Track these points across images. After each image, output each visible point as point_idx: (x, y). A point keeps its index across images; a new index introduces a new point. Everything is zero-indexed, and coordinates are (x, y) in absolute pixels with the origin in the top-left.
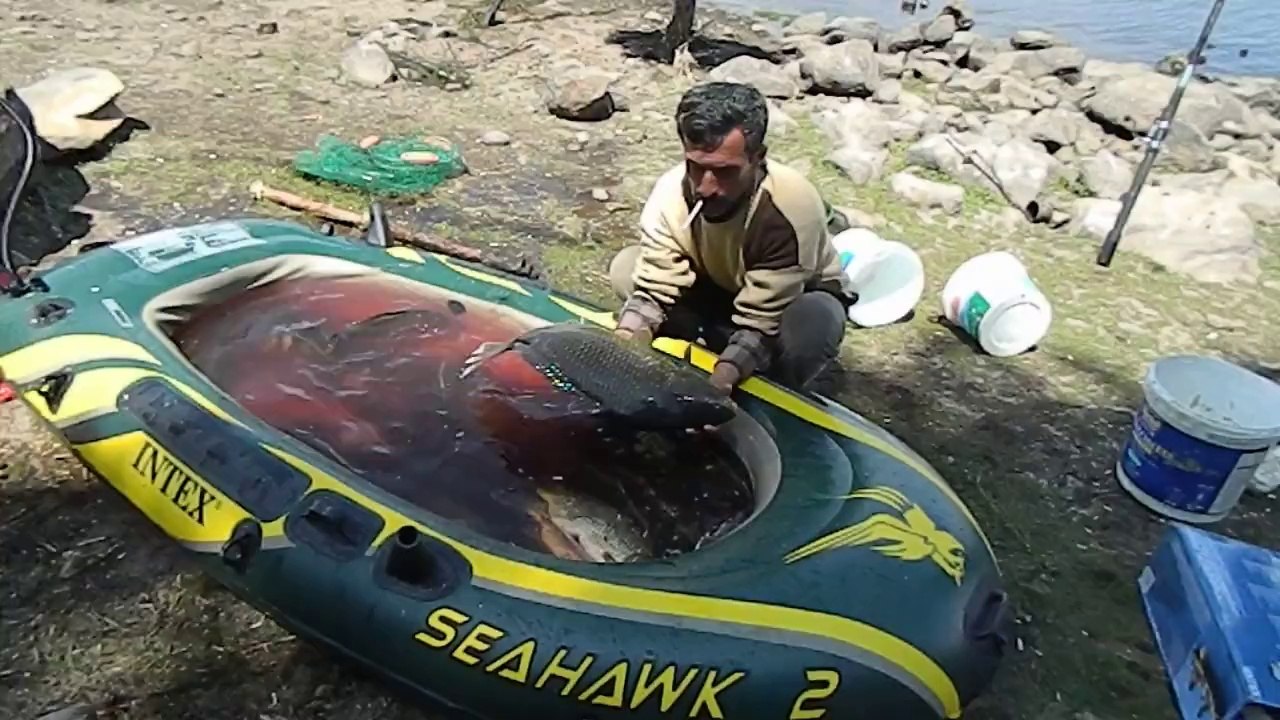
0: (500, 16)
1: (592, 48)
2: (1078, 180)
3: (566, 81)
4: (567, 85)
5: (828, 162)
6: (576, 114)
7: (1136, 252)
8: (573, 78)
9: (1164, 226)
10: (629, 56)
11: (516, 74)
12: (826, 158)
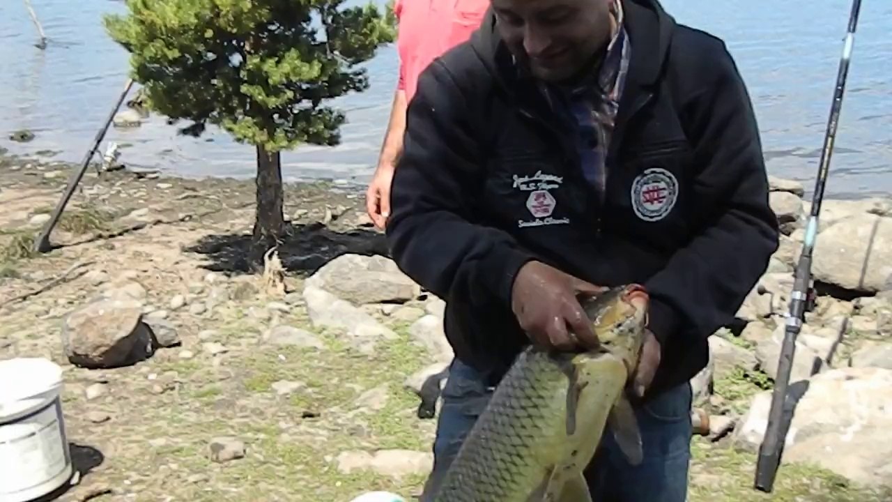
0: (55, 238)
1: (169, 265)
2: (757, 368)
3: (82, 320)
4: (83, 325)
5: (408, 387)
6: (97, 360)
7: (811, 464)
8: (91, 315)
9: (848, 424)
10: (211, 268)
11: (47, 312)
12: (405, 384)
